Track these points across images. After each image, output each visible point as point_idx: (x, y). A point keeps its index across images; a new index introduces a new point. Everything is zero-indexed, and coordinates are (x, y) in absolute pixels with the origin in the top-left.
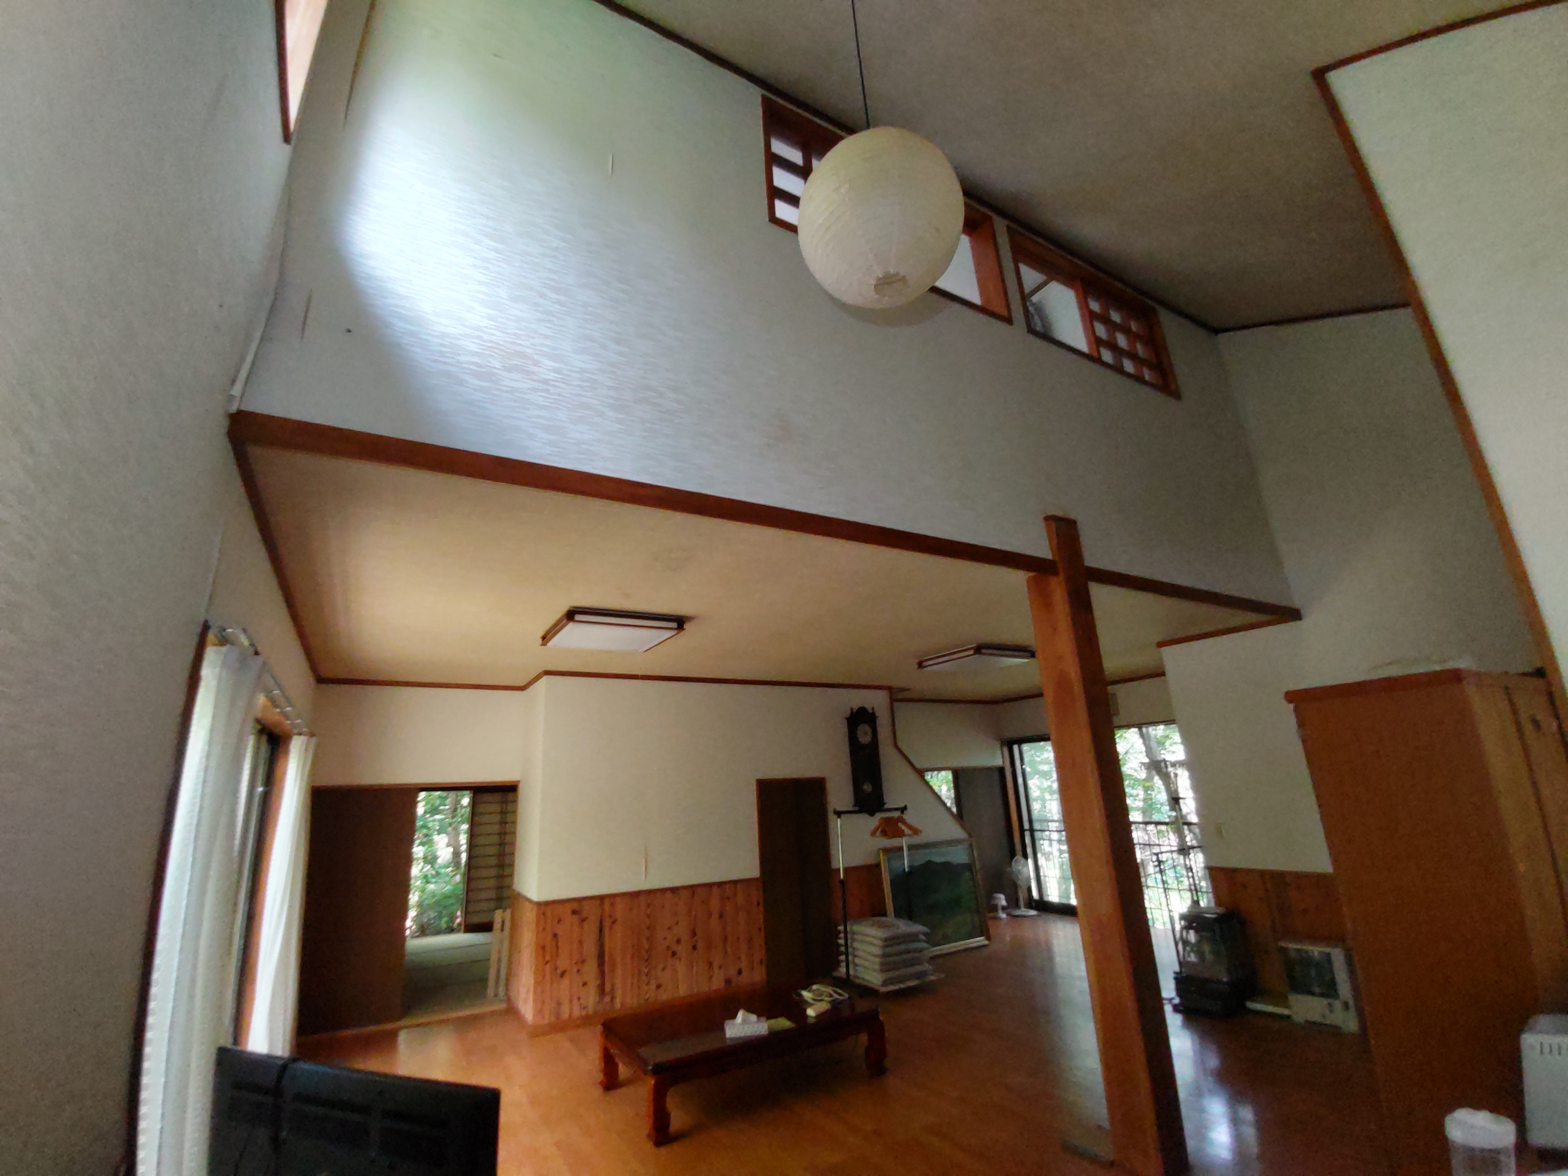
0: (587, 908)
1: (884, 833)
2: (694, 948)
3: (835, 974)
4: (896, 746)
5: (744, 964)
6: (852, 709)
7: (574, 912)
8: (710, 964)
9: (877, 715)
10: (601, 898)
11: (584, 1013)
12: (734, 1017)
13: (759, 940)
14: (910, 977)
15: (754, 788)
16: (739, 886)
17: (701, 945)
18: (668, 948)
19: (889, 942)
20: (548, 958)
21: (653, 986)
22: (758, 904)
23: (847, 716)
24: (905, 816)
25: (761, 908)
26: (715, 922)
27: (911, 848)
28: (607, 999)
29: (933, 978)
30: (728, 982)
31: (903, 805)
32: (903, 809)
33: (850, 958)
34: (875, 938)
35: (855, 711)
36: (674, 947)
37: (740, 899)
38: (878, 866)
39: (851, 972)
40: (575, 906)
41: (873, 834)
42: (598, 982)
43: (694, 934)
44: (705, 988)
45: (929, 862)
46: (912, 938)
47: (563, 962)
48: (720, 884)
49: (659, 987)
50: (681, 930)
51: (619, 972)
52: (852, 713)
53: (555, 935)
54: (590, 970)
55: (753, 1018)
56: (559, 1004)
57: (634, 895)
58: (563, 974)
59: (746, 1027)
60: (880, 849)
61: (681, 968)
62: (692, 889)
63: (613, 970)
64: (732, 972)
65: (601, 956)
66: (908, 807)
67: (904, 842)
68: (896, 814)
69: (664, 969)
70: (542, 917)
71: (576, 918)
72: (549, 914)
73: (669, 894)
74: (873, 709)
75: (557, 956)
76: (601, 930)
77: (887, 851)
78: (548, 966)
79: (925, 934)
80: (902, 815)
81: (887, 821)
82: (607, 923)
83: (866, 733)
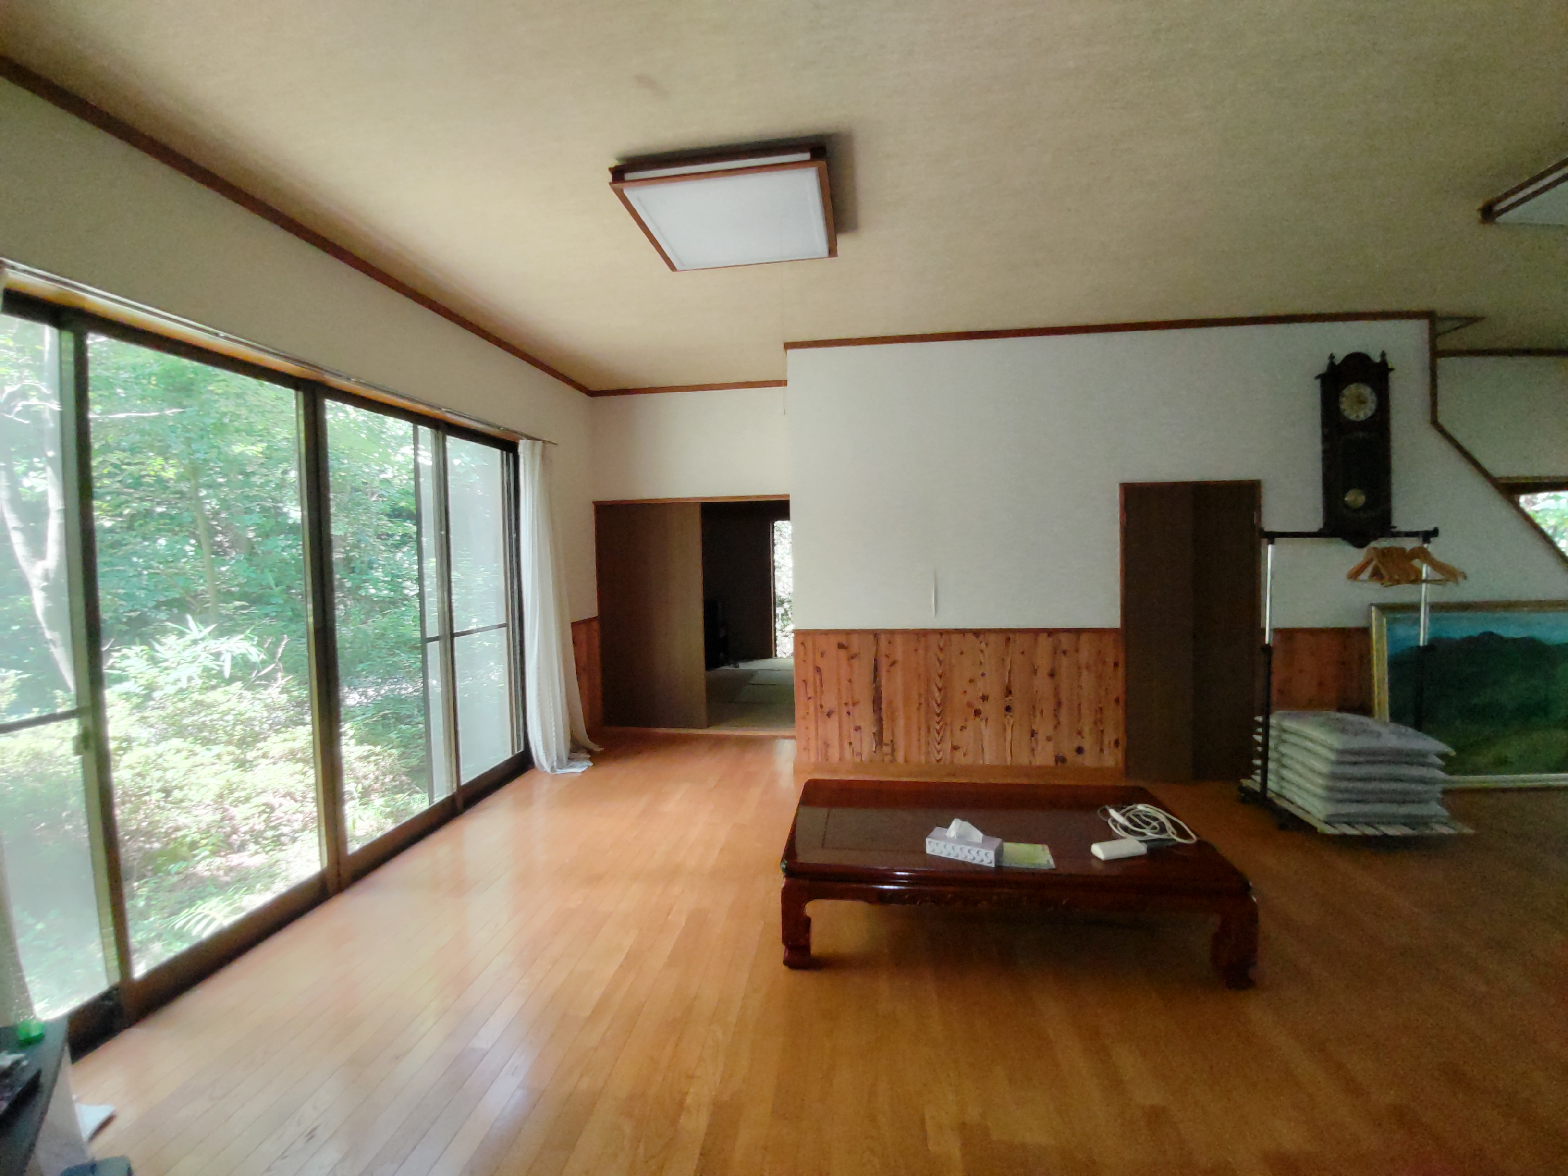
0: (855, 640)
1: (1376, 575)
2: (1008, 709)
3: (1246, 783)
4: (1435, 423)
5: (1087, 743)
6: (1332, 357)
7: (841, 646)
8: (1033, 734)
9: (1390, 366)
10: (875, 634)
11: (858, 760)
12: (947, 825)
13: (1114, 716)
14: (1391, 821)
15: (1116, 497)
16: (1084, 637)
17: (1017, 708)
18: (969, 705)
19: (1348, 756)
20: (811, 693)
21: (948, 746)
22: (1116, 664)
23: (1321, 372)
24: (1429, 547)
25: (1121, 671)
26: (1042, 683)
27: (1435, 608)
28: (887, 749)
29: (1446, 830)
30: (1060, 760)
31: (1430, 528)
32: (1429, 535)
33: (1271, 765)
34: (1322, 745)
35: (1338, 360)
36: (979, 705)
37: (1086, 654)
38: (1365, 632)
39: (1272, 784)
40: (842, 639)
41: (1354, 575)
42: (874, 730)
43: (1009, 692)
44: (1024, 759)
45: (1491, 634)
46: (1417, 758)
47: (830, 701)
48: (1051, 632)
49: (955, 748)
50: (992, 685)
51: (901, 723)
52: (1332, 365)
53: (818, 670)
54: (864, 715)
55: (977, 835)
56: (827, 745)
57: (921, 635)
58: (829, 715)
59: (958, 847)
60: (1372, 605)
61: (988, 732)
62: (1007, 635)
63: (893, 720)
64: (1068, 750)
65: (877, 701)
66: (1441, 531)
67: (1425, 593)
68: (1410, 544)
69: (963, 728)
70: (802, 647)
71: (843, 653)
72: (809, 644)
73: (971, 637)
74: (1383, 355)
75: (822, 692)
76: (876, 669)
77: (1384, 609)
78: (811, 702)
79: (1443, 756)
80: (1425, 546)
81: (1384, 554)
82: (884, 664)
83: (1361, 401)
